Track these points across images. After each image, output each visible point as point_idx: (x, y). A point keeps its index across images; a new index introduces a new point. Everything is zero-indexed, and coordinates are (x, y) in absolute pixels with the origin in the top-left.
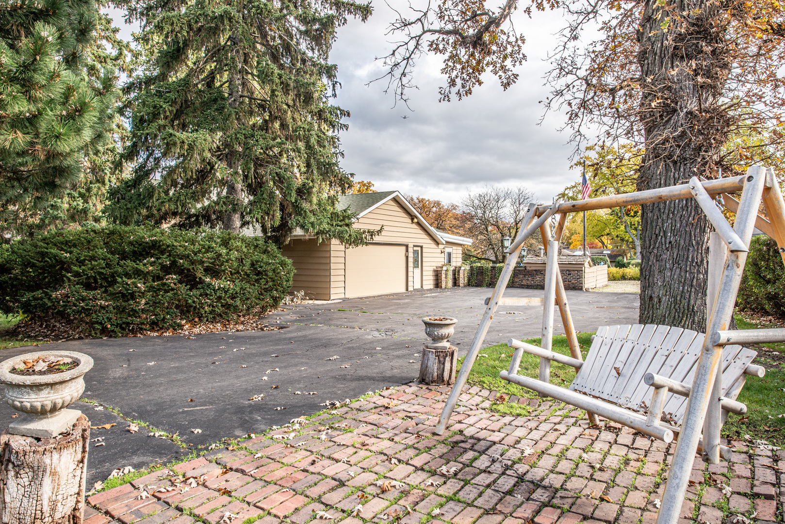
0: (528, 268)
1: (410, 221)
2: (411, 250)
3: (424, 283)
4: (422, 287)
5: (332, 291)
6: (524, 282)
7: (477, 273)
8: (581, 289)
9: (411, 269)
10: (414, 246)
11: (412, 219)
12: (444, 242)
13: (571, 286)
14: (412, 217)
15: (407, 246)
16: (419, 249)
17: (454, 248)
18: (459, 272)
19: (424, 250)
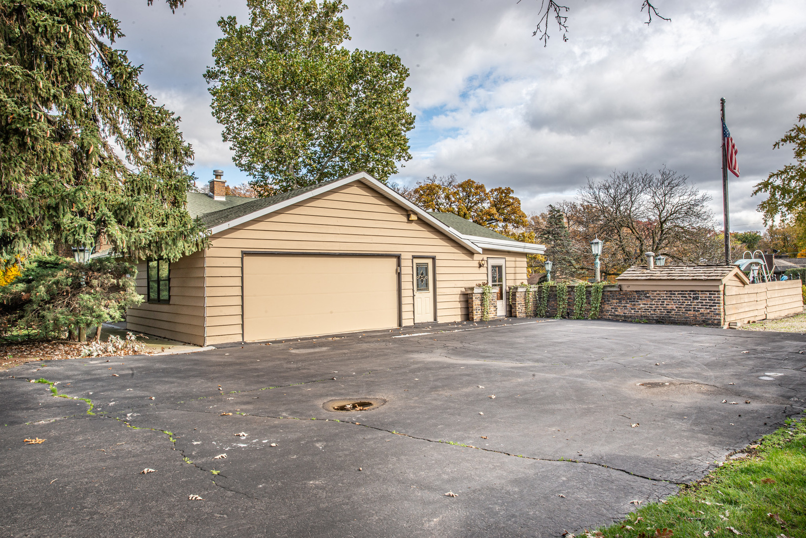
0: (625, 288)
1: (405, 219)
2: (406, 263)
3: (438, 314)
4: (435, 319)
5: (208, 332)
6: (620, 312)
7: (549, 297)
8: (718, 325)
9: (406, 293)
10: (414, 257)
11: (408, 216)
12: (480, 251)
13: (700, 318)
14: (407, 212)
15: (398, 257)
16: (430, 262)
17: (508, 258)
18: (514, 295)
19: (438, 263)
